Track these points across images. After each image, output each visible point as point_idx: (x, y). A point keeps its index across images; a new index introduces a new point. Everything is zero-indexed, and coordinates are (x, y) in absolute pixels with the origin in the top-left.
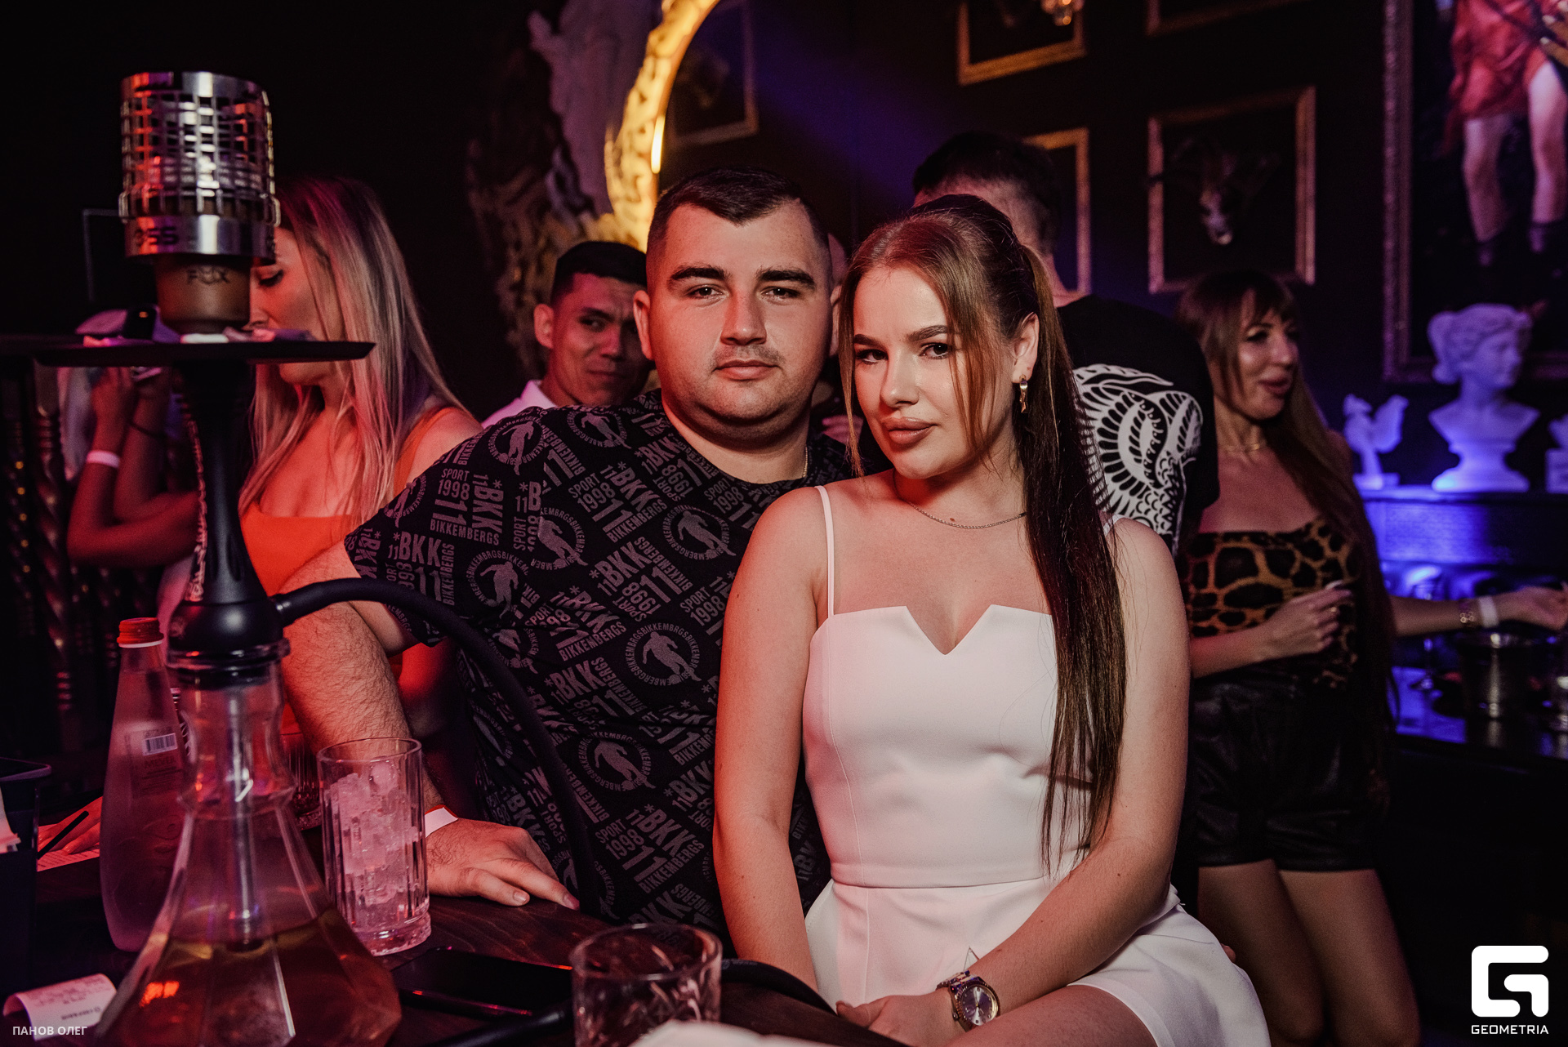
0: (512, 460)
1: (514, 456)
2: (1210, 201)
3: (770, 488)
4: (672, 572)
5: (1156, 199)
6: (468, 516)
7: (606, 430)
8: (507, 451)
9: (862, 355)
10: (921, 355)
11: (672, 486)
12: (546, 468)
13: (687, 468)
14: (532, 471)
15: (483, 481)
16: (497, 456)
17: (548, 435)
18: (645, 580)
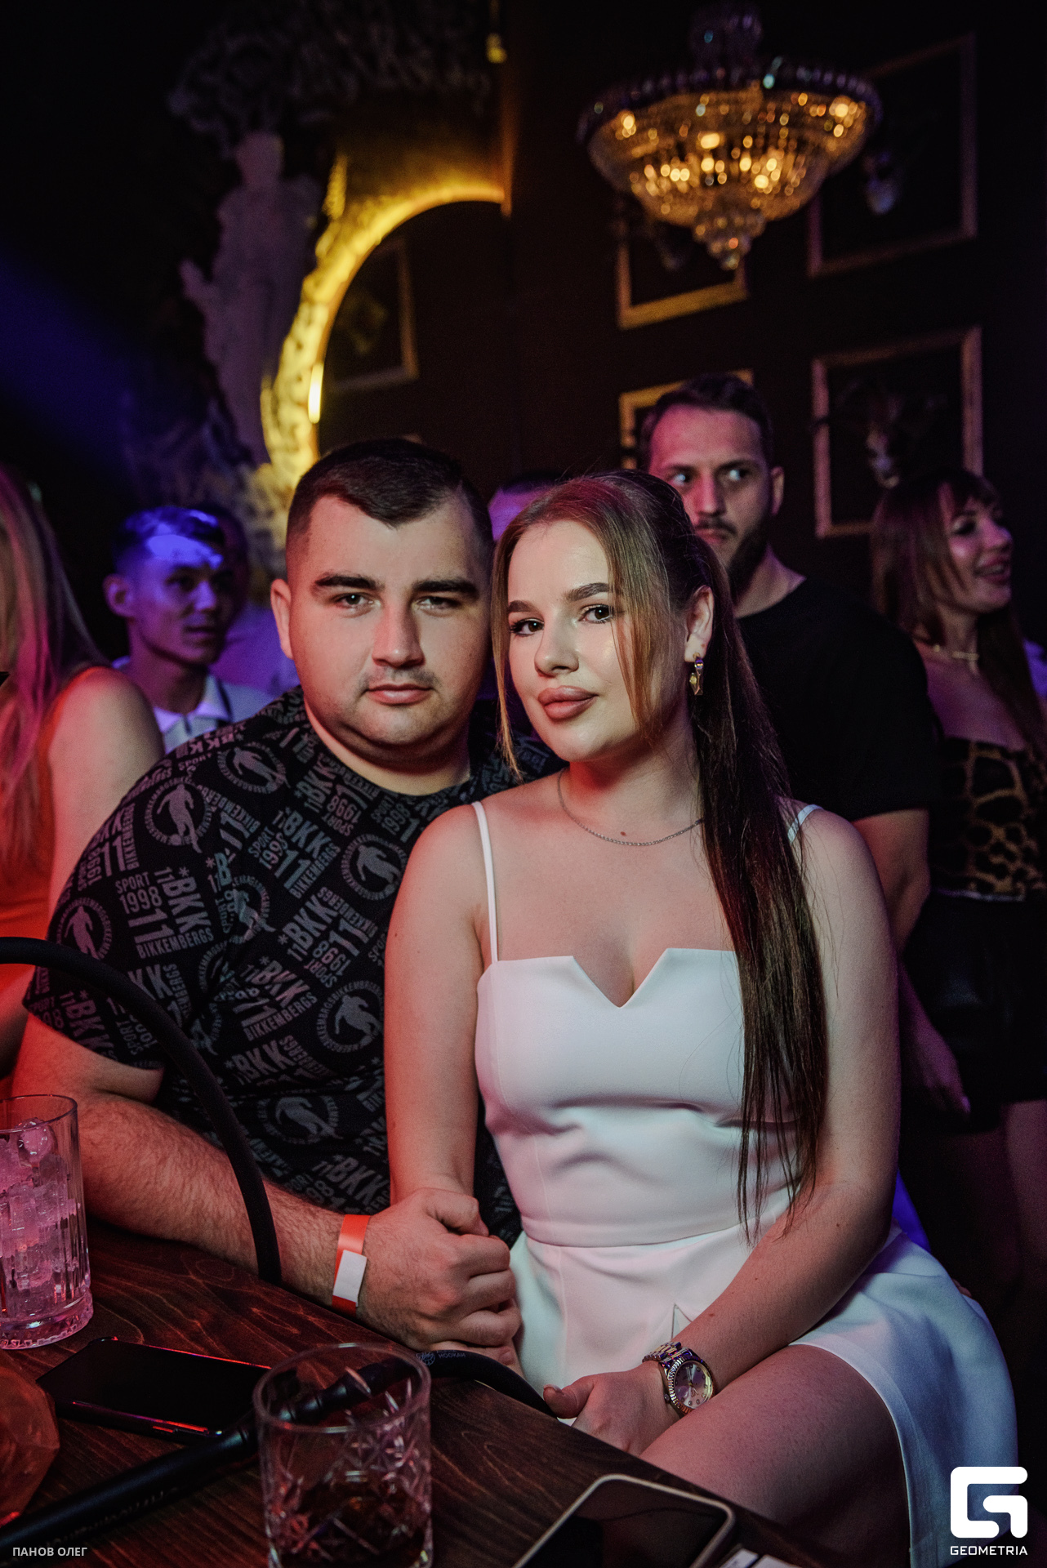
0: (187, 839)
1: (187, 832)
2: (876, 442)
3: (437, 798)
4: (357, 921)
5: (822, 442)
6: (170, 922)
7: (263, 770)
8: (176, 831)
9: (518, 627)
10: (580, 620)
11: (341, 818)
12: (224, 834)
13: (348, 792)
14: (211, 842)
15: (167, 875)
16: (167, 841)
17: (211, 797)
18: (334, 937)
